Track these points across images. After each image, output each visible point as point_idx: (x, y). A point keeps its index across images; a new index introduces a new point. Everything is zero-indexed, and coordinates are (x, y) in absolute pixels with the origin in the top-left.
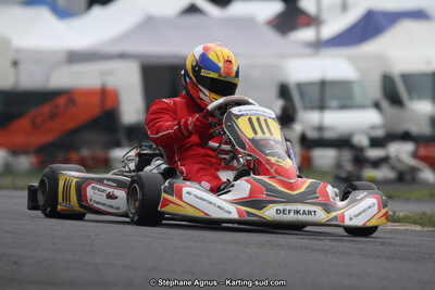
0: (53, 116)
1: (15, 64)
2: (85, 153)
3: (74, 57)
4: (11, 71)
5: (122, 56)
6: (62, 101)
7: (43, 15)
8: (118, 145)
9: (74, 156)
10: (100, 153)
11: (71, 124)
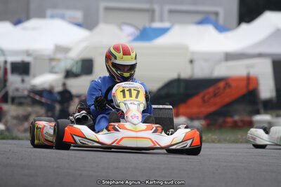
0: (215, 95)
1: (191, 62)
2: (237, 118)
3: (229, 57)
4: (189, 66)
5: (260, 55)
6: (222, 85)
7: (209, 30)
8: (258, 113)
9: (229, 120)
10: (246, 118)
11: (227, 100)
